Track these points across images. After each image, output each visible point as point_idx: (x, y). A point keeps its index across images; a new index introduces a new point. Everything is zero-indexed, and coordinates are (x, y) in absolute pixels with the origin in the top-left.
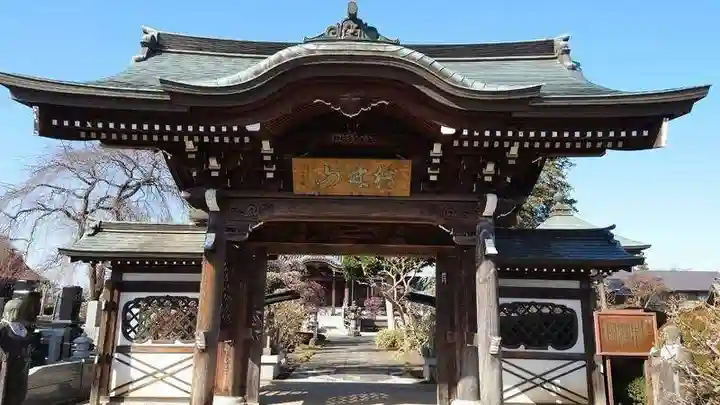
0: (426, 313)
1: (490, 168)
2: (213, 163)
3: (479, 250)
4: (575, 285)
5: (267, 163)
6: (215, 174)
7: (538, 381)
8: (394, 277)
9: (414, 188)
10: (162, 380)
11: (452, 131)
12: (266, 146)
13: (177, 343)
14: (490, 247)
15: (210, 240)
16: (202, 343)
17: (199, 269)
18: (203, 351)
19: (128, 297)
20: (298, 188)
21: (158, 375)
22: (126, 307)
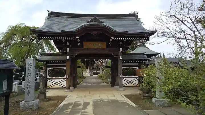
0: (109, 70)
1: (121, 43)
2: (68, 43)
3: (119, 58)
4: (137, 64)
5: (79, 43)
6: (68, 45)
7: (130, 82)
8: (102, 61)
9: (107, 47)
10: (57, 84)
11: (113, 38)
12: (79, 40)
13: (60, 77)
14: (121, 58)
15: (68, 58)
16: (68, 77)
17: (65, 63)
18: (68, 78)
19: (49, 69)
20: (84, 47)
21: (56, 83)
22: (49, 71)
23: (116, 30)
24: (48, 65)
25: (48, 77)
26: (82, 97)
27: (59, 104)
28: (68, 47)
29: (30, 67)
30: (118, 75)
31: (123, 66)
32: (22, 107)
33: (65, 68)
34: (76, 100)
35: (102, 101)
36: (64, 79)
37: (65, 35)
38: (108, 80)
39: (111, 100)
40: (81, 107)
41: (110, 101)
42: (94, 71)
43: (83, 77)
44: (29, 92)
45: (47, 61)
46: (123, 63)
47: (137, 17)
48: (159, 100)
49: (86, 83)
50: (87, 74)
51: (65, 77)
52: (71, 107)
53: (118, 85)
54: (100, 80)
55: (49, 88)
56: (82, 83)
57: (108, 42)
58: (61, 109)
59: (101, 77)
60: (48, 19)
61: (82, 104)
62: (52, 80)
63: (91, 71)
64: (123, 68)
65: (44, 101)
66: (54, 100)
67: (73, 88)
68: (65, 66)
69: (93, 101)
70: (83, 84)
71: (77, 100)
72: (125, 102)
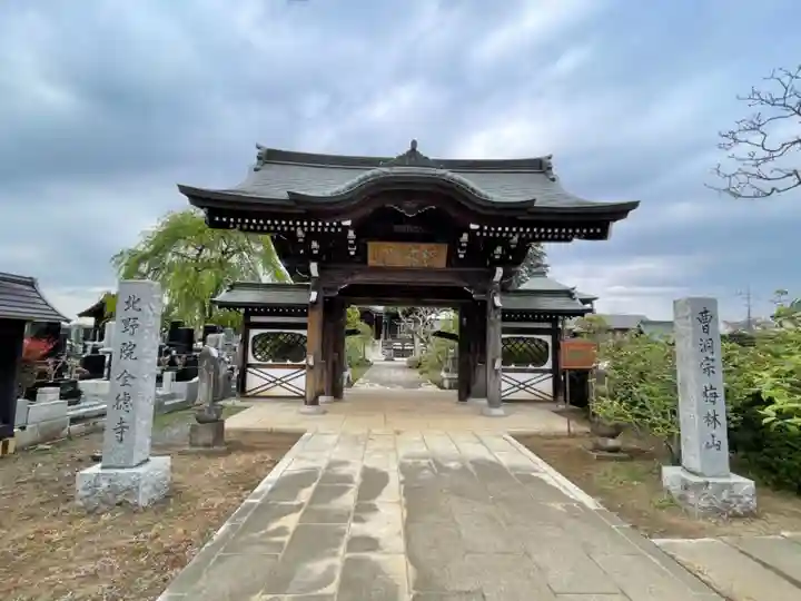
0: (452, 348)
1: (499, 250)
2: (315, 244)
3: (490, 303)
5: (351, 245)
6: (315, 252)
7: (522, 386)
9: (449, 263)
10: (280, 385)
11: (477, 227)
12: (351, 234)
13: (289, 362)
14: (498, 302)
15: (314, 296)
16: (311, 363)
17: (306, 315)
18: (311, 367)
19: (254, 333)
20: (371, 262)
21: (276, 382)
22: (254, 339)
23: (489, 194)
24: (254, 319)
25: (251, 360)
26: (356, 440)
27: (263, 472)
28: (315, 258)
29: (136, 314)
30: (484, 362)
31: (505, 331)
32: (82, 493)
33: (304, 333)
34: (334, 457)
35: (438, 466)
36: (303, 367)
37: (303, 211)
38: (443, 374)
39: (471, 462)
40: (349, 500)
41: (470, 467)
42: (398, 345)
43: (365, 364)
44: (122, 428)
45: (246, 306)
46: (504, 319)
47: (550, 168)
48: (707, 484)
49: (374, 380)
50: (375, 353)
51: (304, 362)
52: (305, 495)
53: (484, 395)
54: (415, 374)
55: (254, 396)
56: (361, 380)
57: (454, 245)
58: (261, 506)
59: (417, 365)
60: (256, 170)
61: (357, 479)
62: (263, 370)
63: (387, 346)
64: (504, 336)
65: (209, 455)
66: (251, 449)
67: (330, 398)
68: (304, 326)
69: (403, 468)
70: (363, 386)
71: (338, 453)
72: (534, 474)
